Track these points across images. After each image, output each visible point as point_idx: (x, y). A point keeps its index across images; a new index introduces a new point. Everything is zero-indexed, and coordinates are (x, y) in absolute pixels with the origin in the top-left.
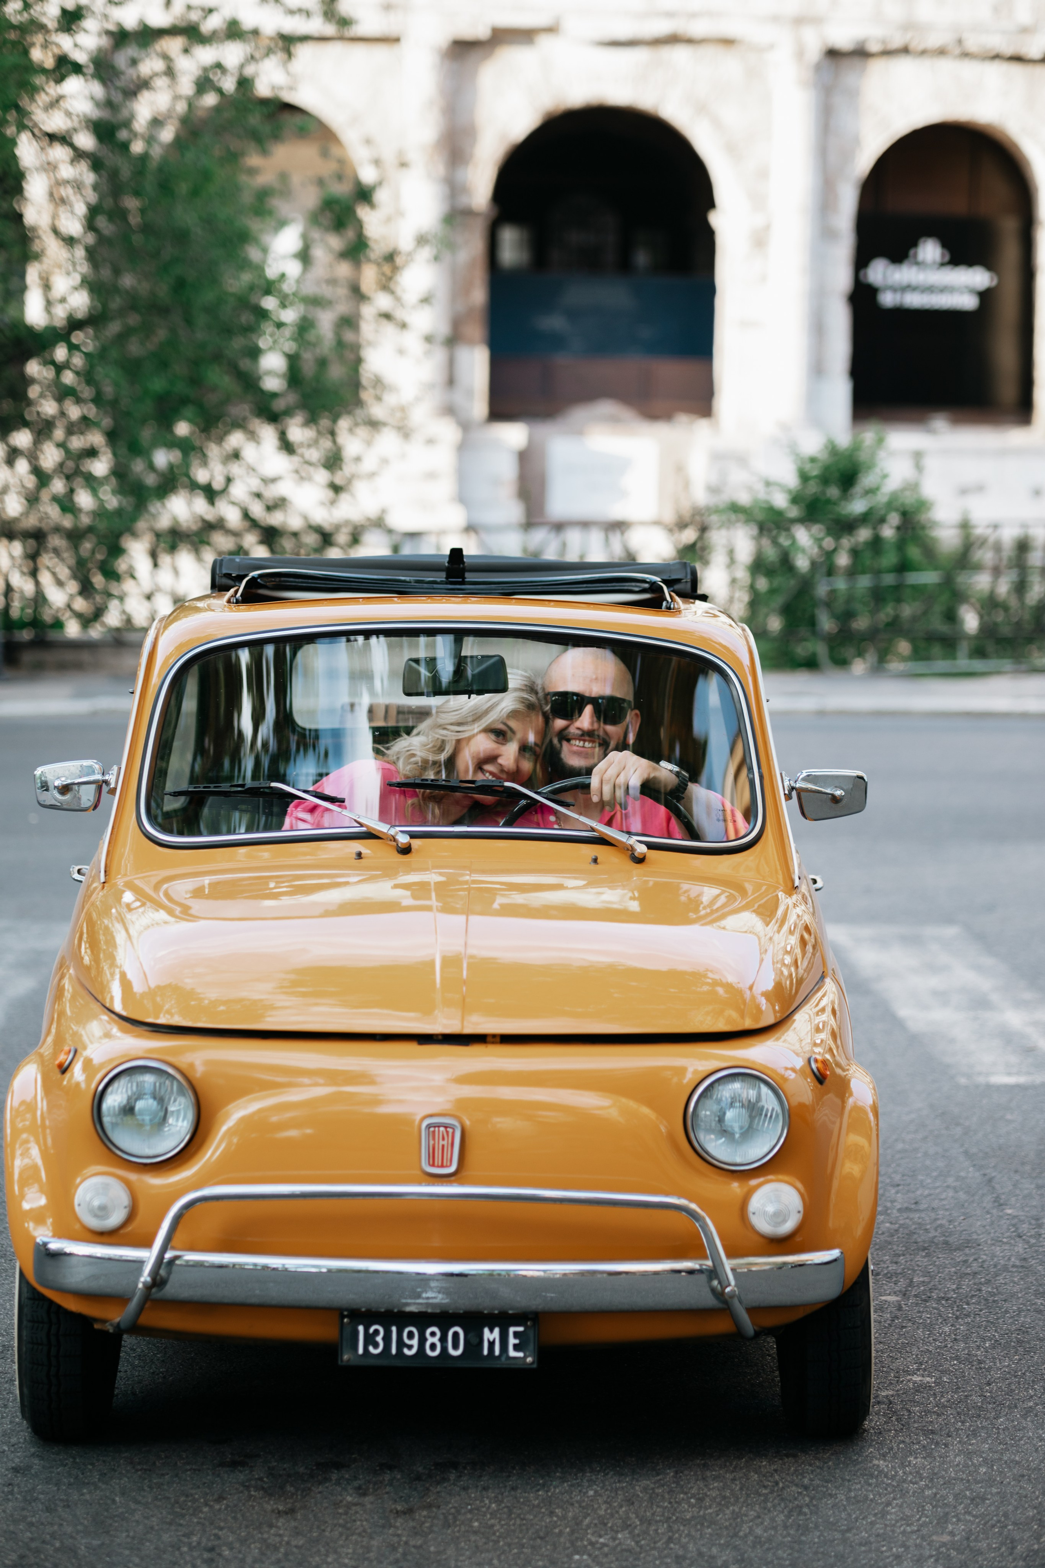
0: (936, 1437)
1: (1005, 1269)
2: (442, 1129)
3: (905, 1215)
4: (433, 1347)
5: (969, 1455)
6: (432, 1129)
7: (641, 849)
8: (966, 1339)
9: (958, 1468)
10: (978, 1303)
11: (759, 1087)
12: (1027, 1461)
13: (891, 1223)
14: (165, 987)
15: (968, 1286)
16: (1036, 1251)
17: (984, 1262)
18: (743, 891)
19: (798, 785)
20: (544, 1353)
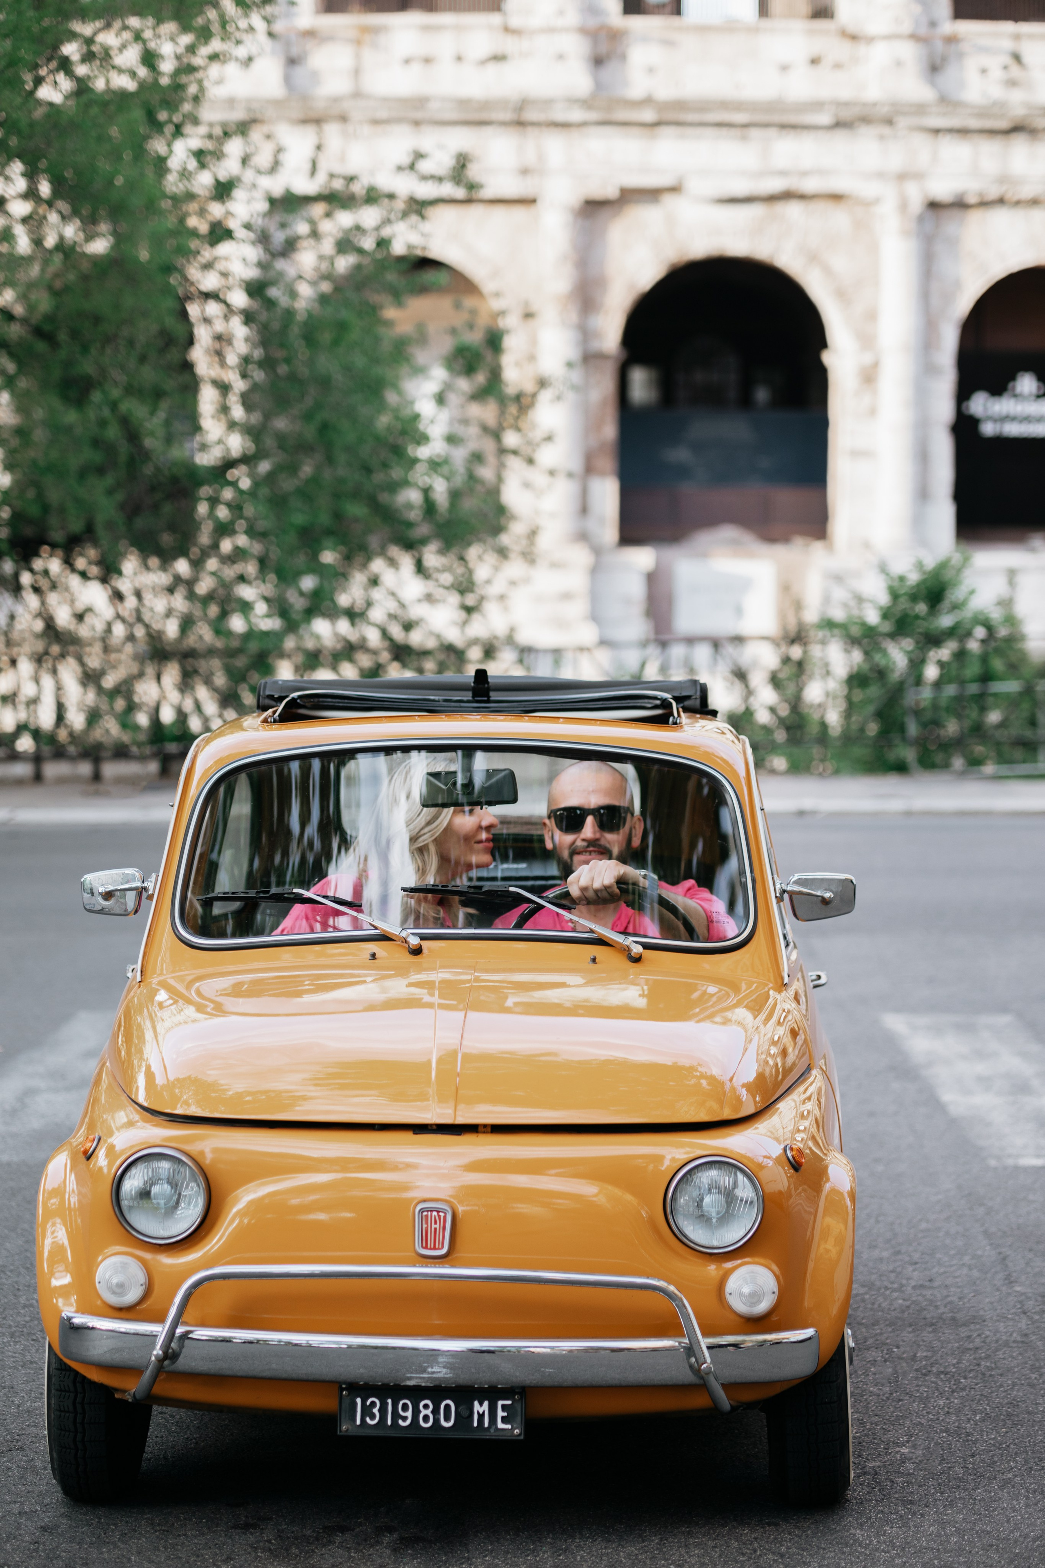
0: (914, 1507)
1: (1006, 1344)
2: (435, 1213)
3: (918, 1292)
4: (426, 1418)
5: (943, 1524)
6: (425, 1213)
7: (637, 949)
8: (959, 1411)
9: (930, 1538)
10: (975, 1377)
11: (736, 1175)
12: (998, 1531)
13: (904, 1300)
14: (184, 1079)
15: (968, 1361)
16: (1038, 1327)
17: (987, 1337)
18: (736, 989)
19: (789, 888)
20: (530, 1425)
